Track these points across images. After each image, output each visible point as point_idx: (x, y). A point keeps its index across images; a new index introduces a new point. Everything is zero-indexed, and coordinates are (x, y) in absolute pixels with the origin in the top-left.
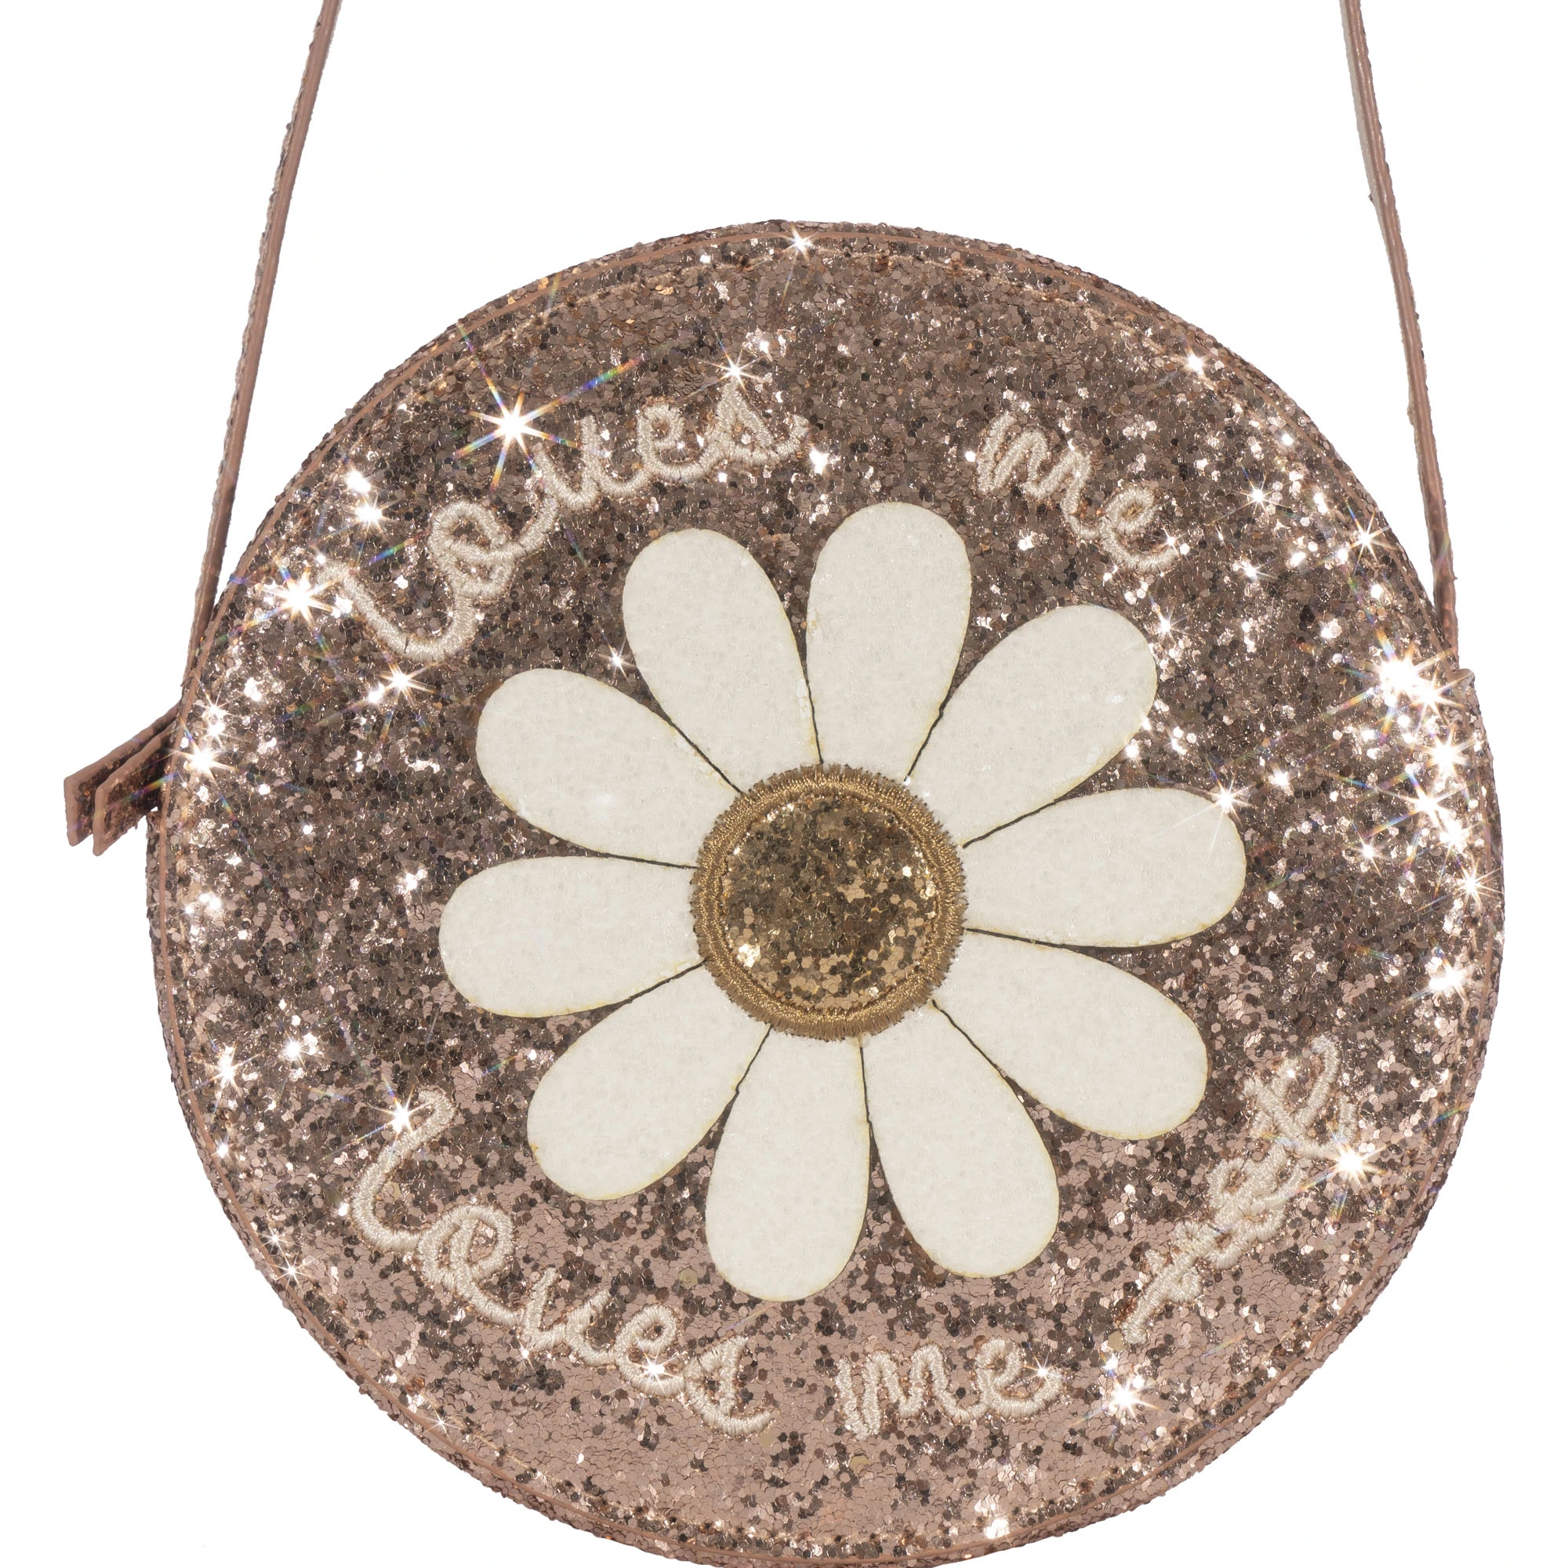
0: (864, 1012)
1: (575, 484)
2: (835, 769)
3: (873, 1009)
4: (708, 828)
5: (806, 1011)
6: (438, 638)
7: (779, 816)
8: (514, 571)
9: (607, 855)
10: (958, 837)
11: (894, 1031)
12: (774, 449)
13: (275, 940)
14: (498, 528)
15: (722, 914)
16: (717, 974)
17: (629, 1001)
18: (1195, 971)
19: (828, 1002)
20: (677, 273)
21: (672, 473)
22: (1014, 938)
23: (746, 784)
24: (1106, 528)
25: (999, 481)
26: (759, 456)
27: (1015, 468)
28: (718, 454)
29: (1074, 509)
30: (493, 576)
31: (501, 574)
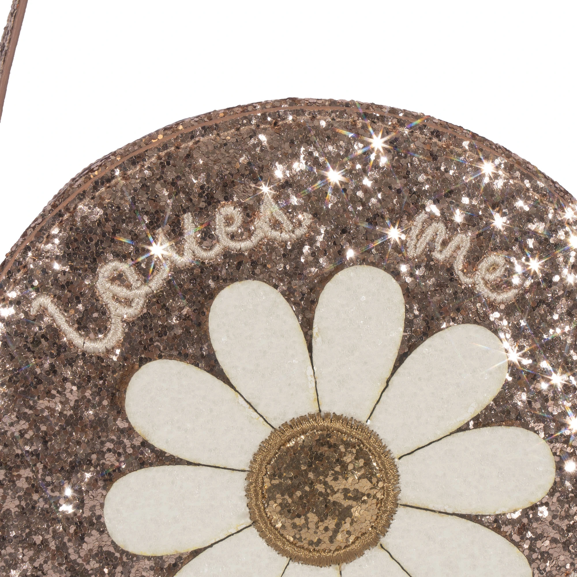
0: (342, 551)
1: (180, 252)
2: (327, 415)
3: (348, 549)
4: (255, 449)
5: (310, 551)
6: (101, 340)
7: (297, 443)
8: (145, 301)
9: (199, 465)
10: (396, 452)
11: (359, 561)
12: (293, 232)
13: (8, 510)
14: (136, 277)
15: (263, 497)
16: (259, 530)
17: (211, 546)
18: (524, 525)
19: (322, 546)
20: (238, 129)
21: (235, 245)
22: (427, 510)
23: (277, 424)
24: (478, 278)
25: (419, 251)
26: (285, 236)
27: (428, 244)
28: (262, 235)
29: (461, 267)
30: (133, 305)
31: (138, 304)
